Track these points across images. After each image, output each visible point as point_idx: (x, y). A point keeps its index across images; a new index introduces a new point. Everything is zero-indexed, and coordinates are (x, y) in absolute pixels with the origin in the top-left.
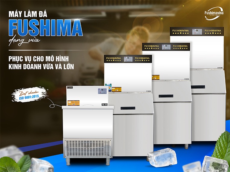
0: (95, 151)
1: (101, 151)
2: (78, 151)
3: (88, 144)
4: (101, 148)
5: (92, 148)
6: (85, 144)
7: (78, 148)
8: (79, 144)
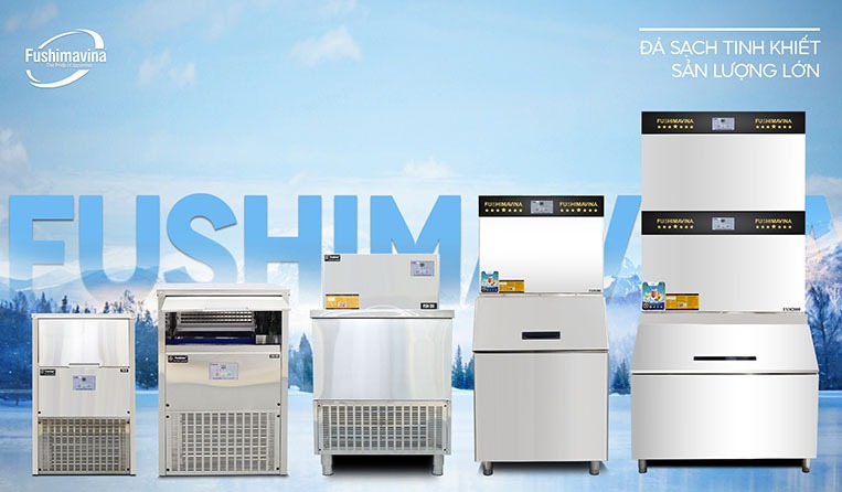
0: (403, 435)
1: (419, 436)
2: (354, 435)
3: (382, 415)
4: (419, 426)
5: (395, 426)
6: (374, 415)
7: (354, 426)
8: (358, 415)
